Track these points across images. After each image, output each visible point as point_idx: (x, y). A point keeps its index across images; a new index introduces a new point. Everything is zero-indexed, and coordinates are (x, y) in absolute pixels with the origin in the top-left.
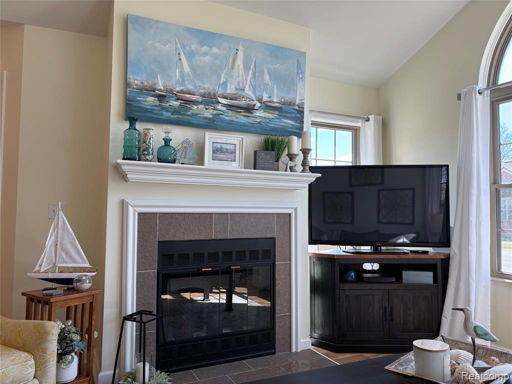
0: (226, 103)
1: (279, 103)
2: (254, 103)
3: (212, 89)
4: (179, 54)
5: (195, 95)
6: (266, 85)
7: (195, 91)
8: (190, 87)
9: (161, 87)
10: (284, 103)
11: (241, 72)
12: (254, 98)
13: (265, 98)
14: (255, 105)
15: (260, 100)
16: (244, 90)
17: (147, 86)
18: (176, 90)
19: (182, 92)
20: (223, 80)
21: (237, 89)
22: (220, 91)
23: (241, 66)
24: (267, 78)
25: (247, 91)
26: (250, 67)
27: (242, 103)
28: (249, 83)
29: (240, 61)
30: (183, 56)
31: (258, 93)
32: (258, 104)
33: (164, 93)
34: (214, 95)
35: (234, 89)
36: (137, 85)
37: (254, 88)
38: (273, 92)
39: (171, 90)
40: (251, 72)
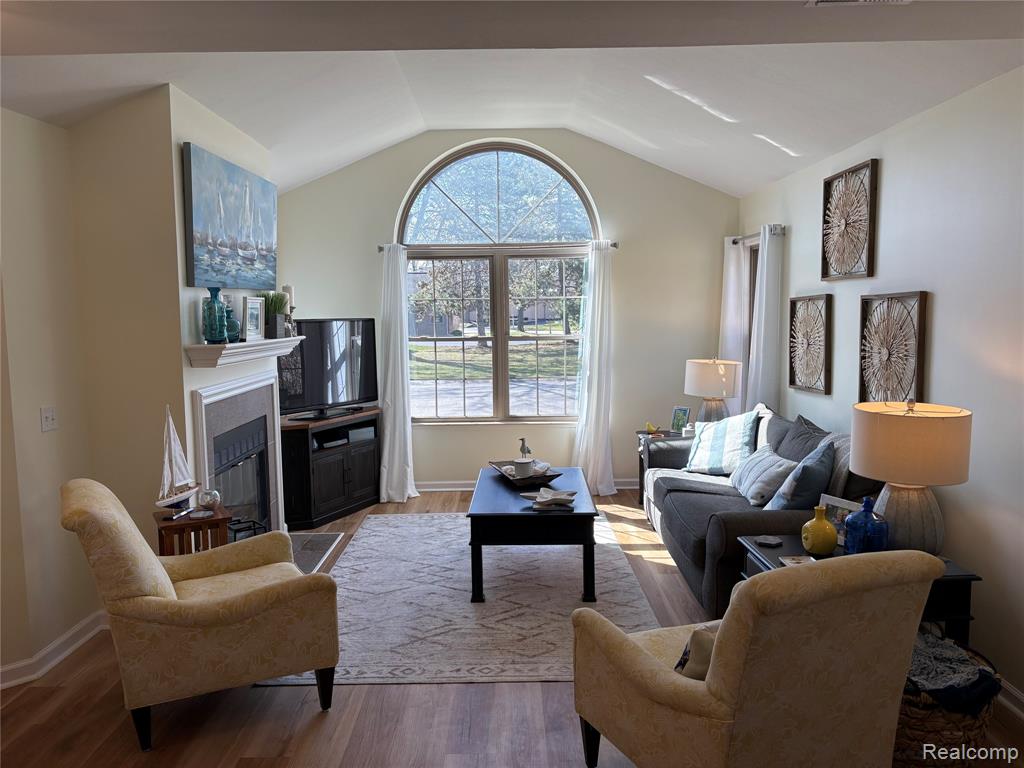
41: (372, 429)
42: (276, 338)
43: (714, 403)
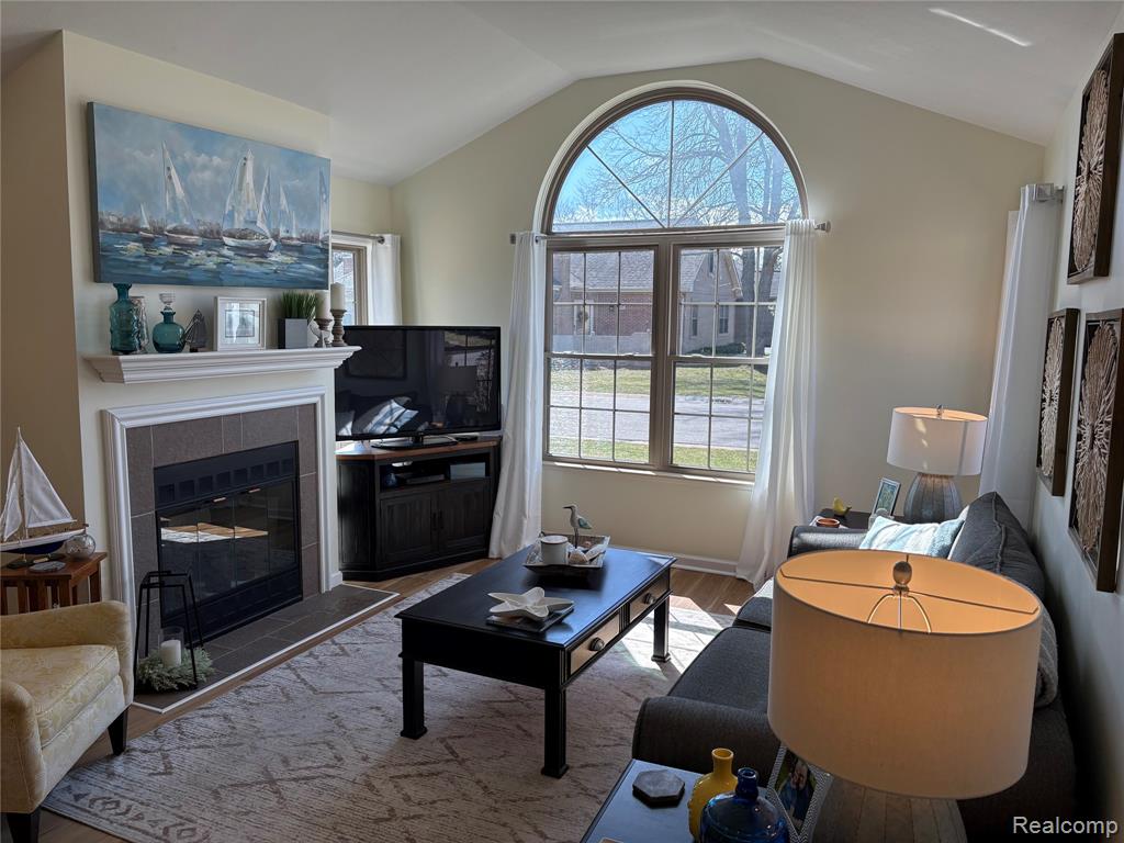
0: (233, 244)
1: (298, 239)
2: (269, 241)
3: (214, 223)
4: (169, 169)
5: (192, 235)
6: (283, 212)
7: (193, 228)
8: (186, 222)
9: (146, 226)
10: (305, 240)
11: (252, 194)
12: (268, 234)
13: (282, 234)
14: (269, 244)
15: (275, 237)
16: (256, 222)
17: (125, 224)
18: (168, 228)
19: (175, 231)
20: (228, 208)
21: (246, 222)
22: (226, 227)
23: (252, 185)
24: (283, 201)
25: (259, 224)
26: (262, 185)
27: (253, 242)
28: (261, 210)
29: (249, 178)
30: (173, 171)
31: (273, 227)
32: (274, 243)
33: (151, 235)
34: (218, 233)
35: (243, 223)
36: (112, 223)
37: (267, 218)
38: (291, 222)
39: (160, 228)
40: (263, 193)
41: (483, 465)
42: (284, 348)
43: (929, 481)
